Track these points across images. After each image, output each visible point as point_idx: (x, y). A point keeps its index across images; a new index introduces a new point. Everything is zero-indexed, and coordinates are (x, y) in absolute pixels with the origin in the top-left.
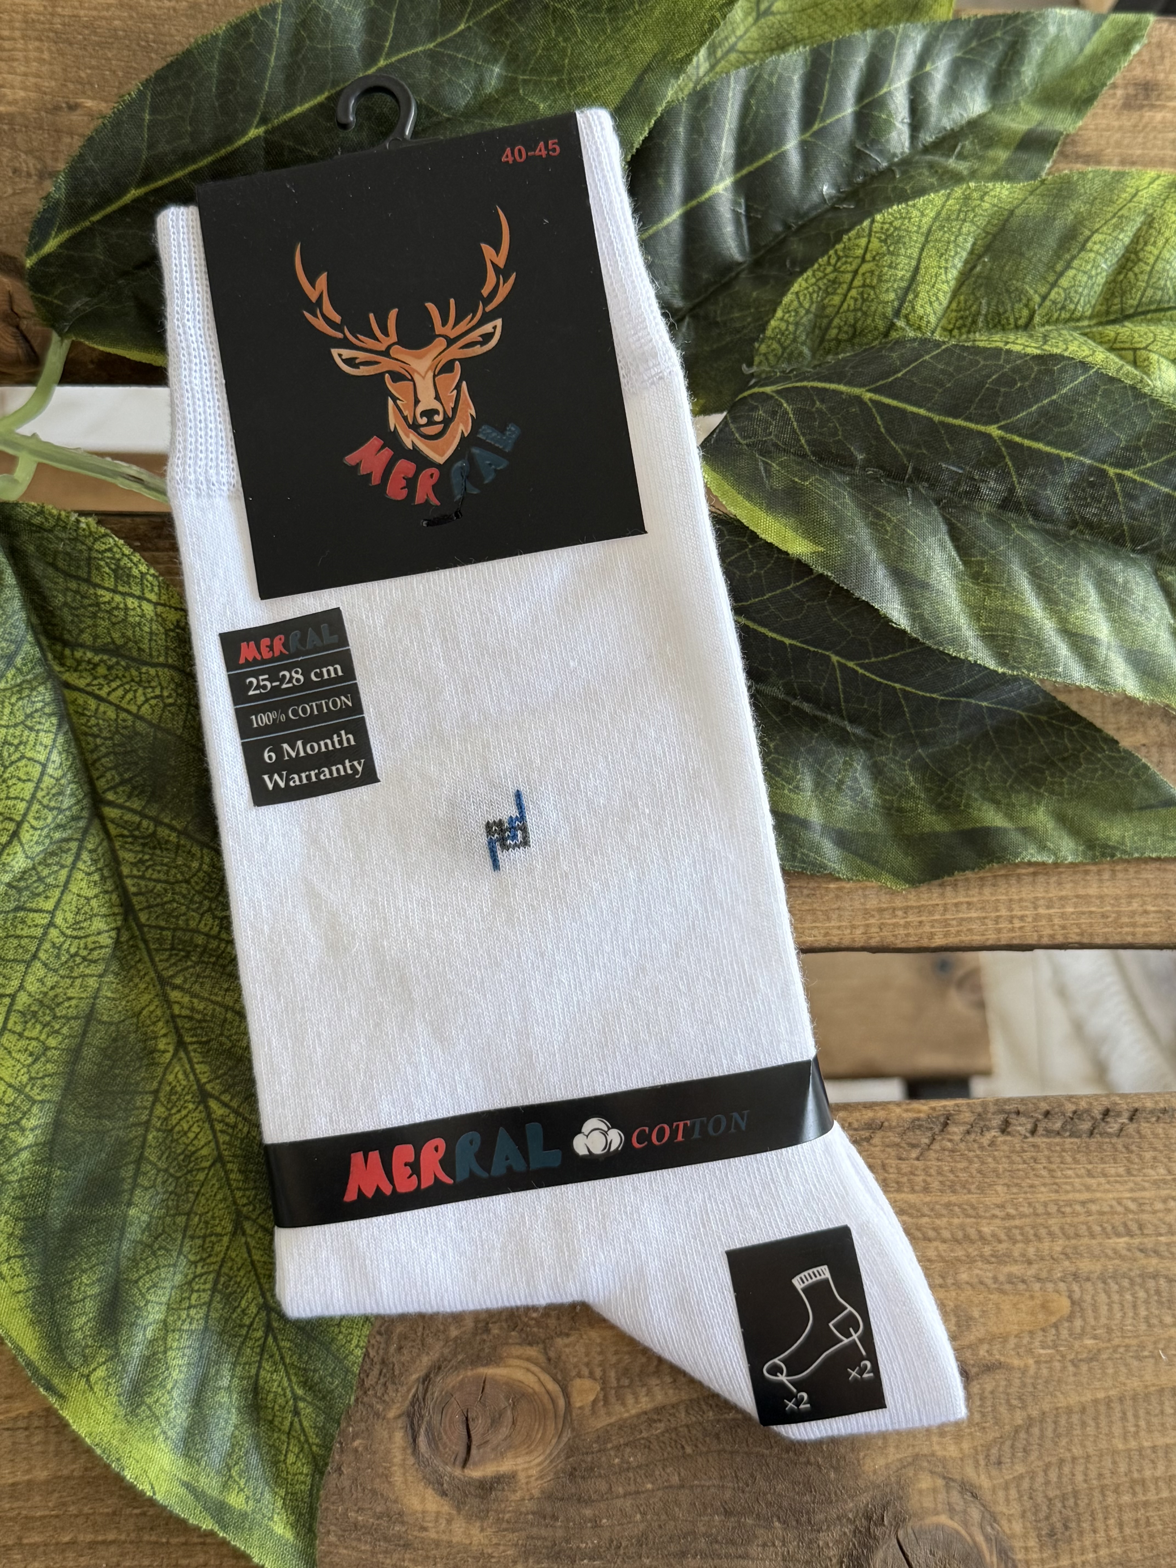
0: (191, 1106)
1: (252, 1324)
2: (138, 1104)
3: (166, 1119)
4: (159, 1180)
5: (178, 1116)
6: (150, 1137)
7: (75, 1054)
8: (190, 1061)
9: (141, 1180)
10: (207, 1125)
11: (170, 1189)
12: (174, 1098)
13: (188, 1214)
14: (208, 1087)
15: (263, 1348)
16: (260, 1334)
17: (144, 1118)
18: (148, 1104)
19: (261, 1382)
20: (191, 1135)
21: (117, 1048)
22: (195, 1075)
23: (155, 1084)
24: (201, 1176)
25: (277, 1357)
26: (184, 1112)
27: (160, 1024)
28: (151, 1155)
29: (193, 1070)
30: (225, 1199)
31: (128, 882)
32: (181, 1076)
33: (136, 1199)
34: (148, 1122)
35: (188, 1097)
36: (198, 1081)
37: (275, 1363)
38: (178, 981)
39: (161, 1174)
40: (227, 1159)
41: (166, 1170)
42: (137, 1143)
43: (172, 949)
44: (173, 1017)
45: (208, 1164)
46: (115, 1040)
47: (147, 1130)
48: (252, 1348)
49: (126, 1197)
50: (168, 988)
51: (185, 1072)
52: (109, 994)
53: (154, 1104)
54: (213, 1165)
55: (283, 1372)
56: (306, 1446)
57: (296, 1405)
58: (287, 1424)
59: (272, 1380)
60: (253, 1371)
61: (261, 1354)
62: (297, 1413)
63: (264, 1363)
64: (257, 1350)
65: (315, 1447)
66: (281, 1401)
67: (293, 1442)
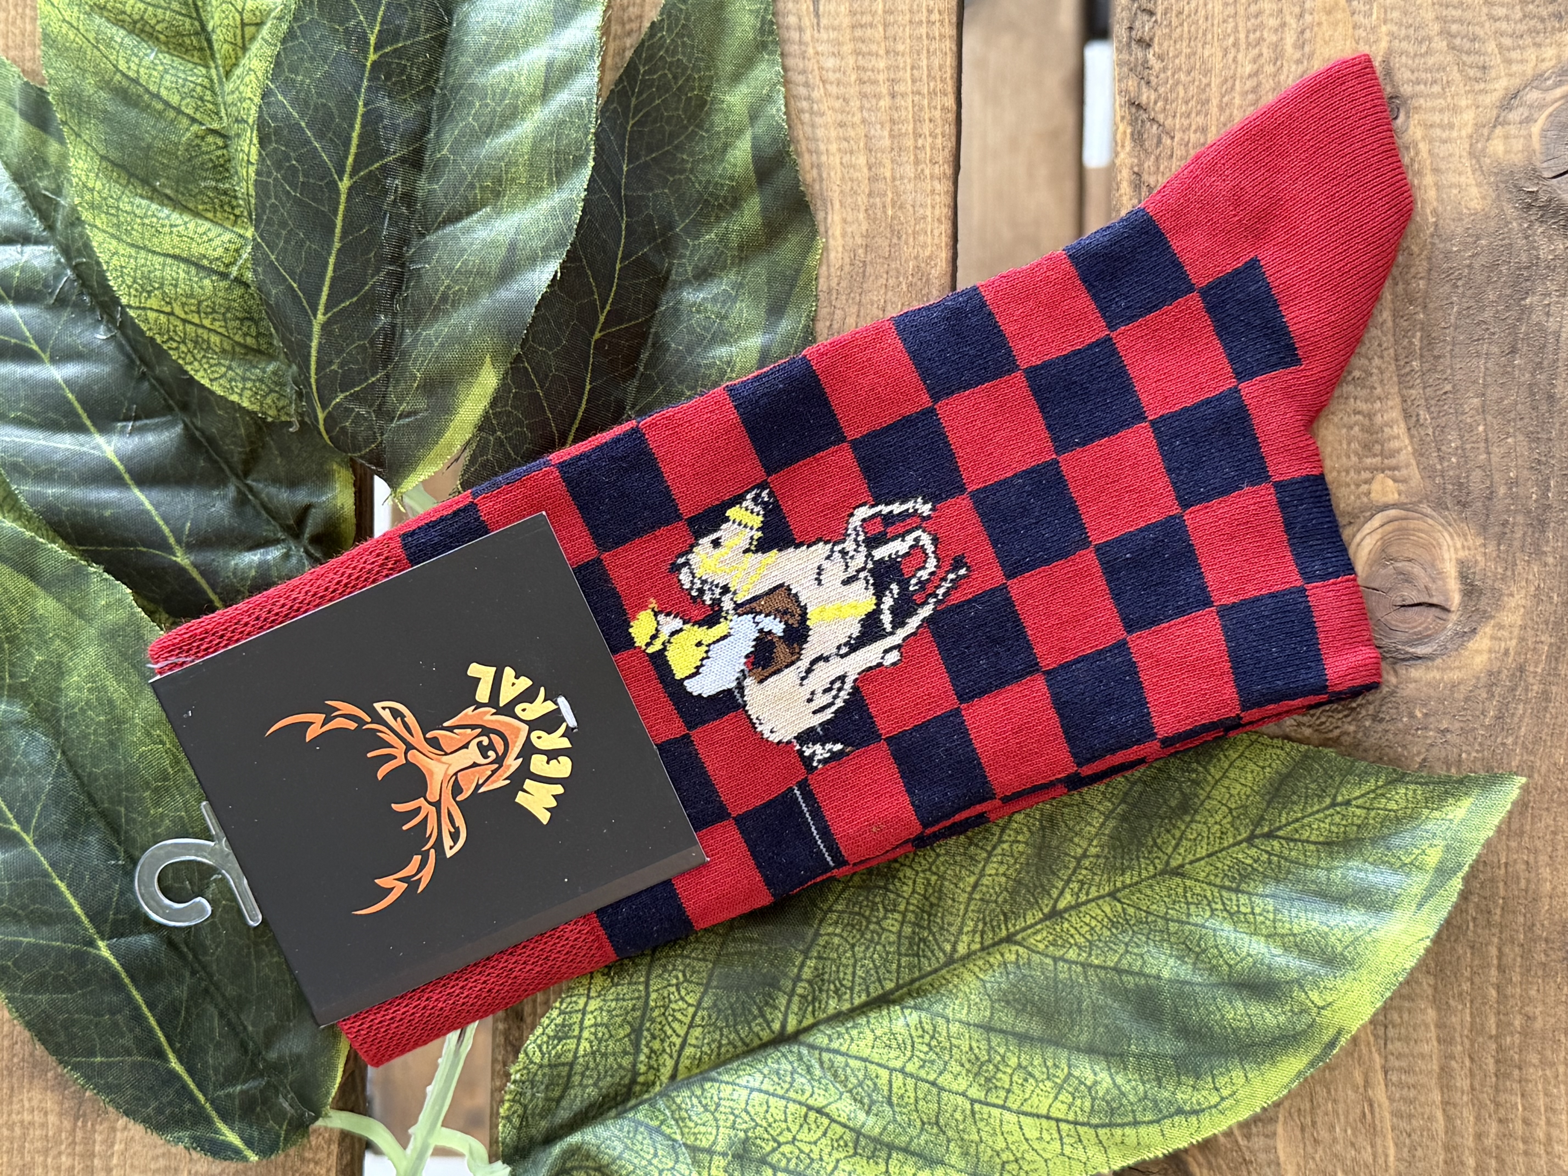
0: (1066, 925)
1: (1267, 852)
2: (1066, 976)
3: (1080, 948)
4: (1136, 950)
5: (1077, 936)
6: (1096, 962)
7: (1023, 1039)
8: (1024, 929)
10: (1083, 909)
11: (1144, 939)
12: (1059, 942)
13: (1167, 920)
14: (1046, 910)
15: (1289, 839)
16: (1275, 843)
17: (1079, 969)
18: (1066, 966)
19: (1321, 839)
20: (1093, 923)
21: (1015, 1000)
22: (1036, 924)
23: (1048, 961)
24: (1131, 911)
25: (1297, 825)
26: (1072, 931)
27: (992, 960)
28: (1113, 960)
29: (1032, 926)
30: (1151, 886)
31: (857, 1002)
32: (1039, 937)
34: (1083, 965)
35: (1058, 928)
36: (1041, 921)
37: (1303, 827)
38: (948, 947)
39: (1130, 949)
41: (1127, 945)
42: (1102, 974)
43: (918, 955)
44: (983, 949)
46: (1008, 1002)
47: (1091, 965)
48: (1291, 850)
50: (956, 956)
51: (1035, 933)
52: (965, 1011)
53: (1066, 961)
54: (1119, 901)
55: (1311, 819)
56: (1379, 792)
57: (1341, 804)
58: (1358, 812)
59: (1319, 829)
60: (1312, 847)
61: (1295, 840)
62: (1348, 803)
63: (1304, 837)
64: (1292, 844)
65: (1380, 783)
66: (1337, 819)
67: (1376, 805)
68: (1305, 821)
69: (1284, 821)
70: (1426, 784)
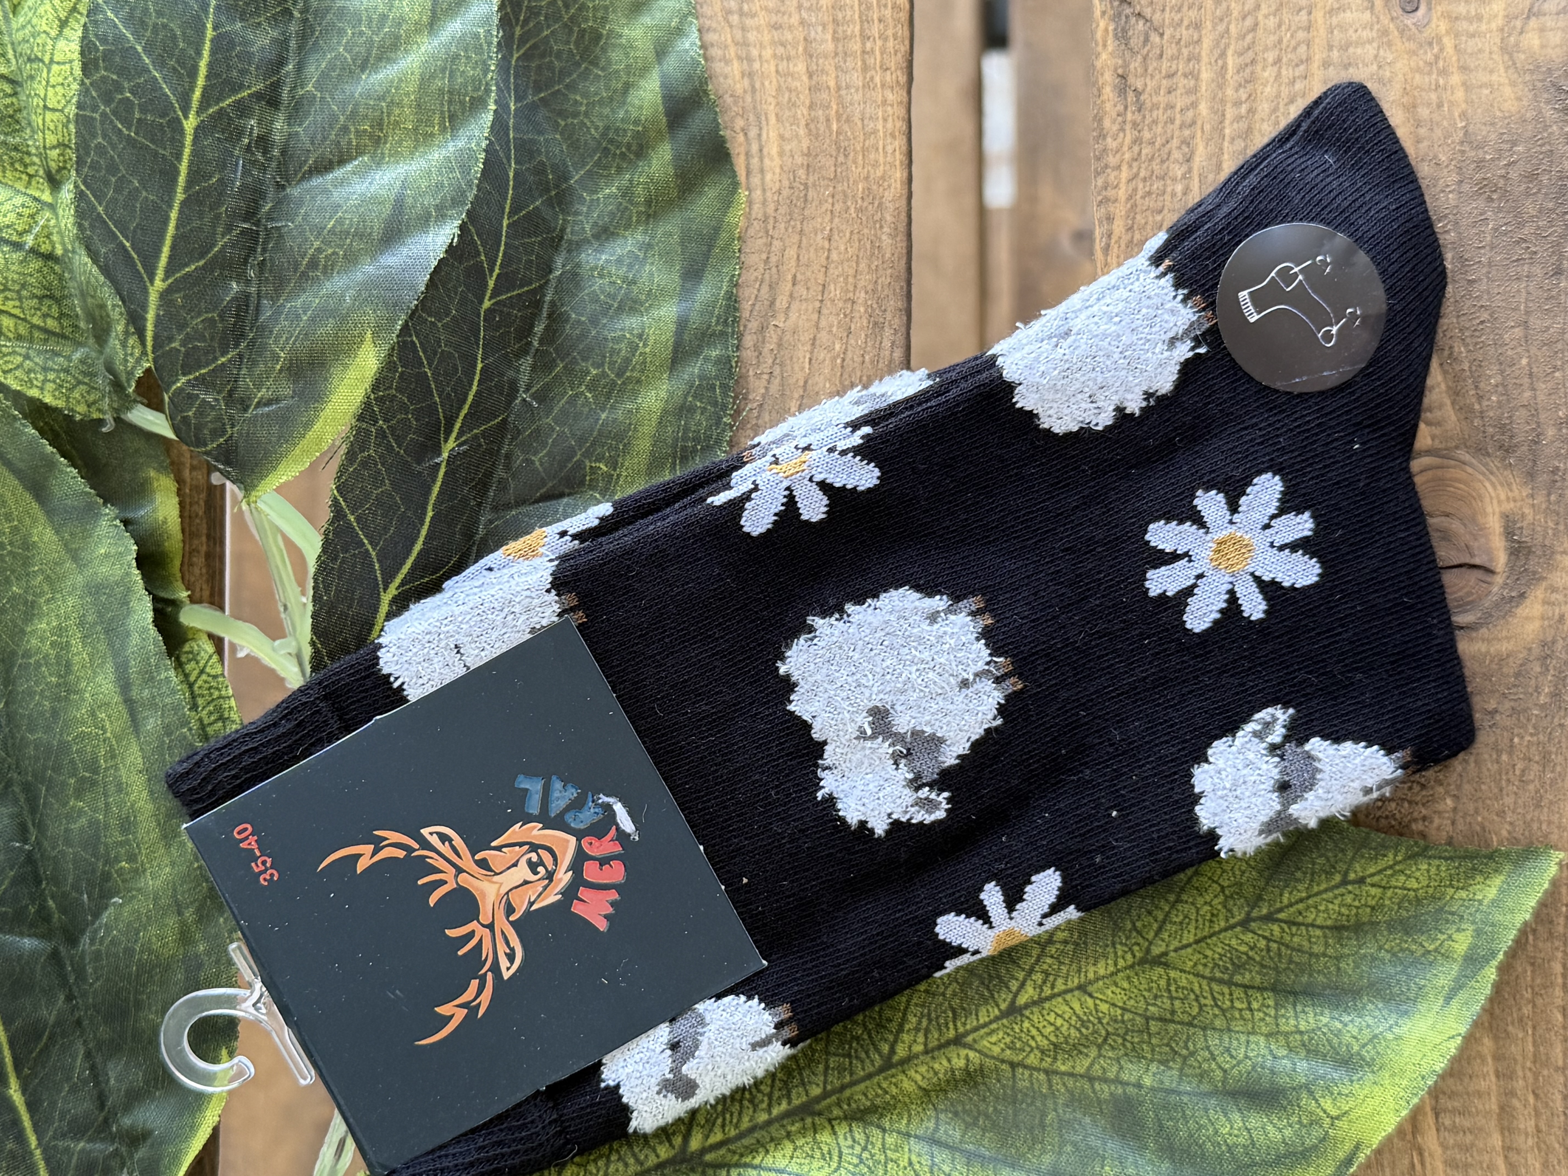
0: (1026, 1024)
1: (1265, 937)
2: (1027, 1084)
3: (1043, 1052)
4: (1110, 1054)
5: (1039, 1038)
6: (1063, 1068)
7: (972, 1158)
8: (975, 1030)
9: (1111, 1075)
10: (1047, 1005)
11: (1120, 1041)
12: (1018, 1045)
13: (1147, 1020)
14: (1003, 1007)
15: (1291, 923)
16: (1275, 927)
17: (1042, 1077)
18: (1027, 1073)
19: (1329, 923)
20: (1059, 1022)
21: (966, 1112)
23: (1004, 1066)
24: (1104, 1007)
25: (1301, 906)
26: (1034, 1032)
27: (936, 1066)
28: (1081, 1065)
29: (985, 1025)
30: (1128, 978)
32: (993, 1039)
33: (1133, 1080)
34: (1047, 1072)
35: (1017, 1028)
36: (997, 1019)
37: (1308, 908)
38: (885, 1049)
39: (1104, 1052)
40: (1083, 980)
41: (1100, 1047)
42: (1070, 1082)
45: (1089, 1000)
46: (956, 1114)
47: (1056, 1072)
48: (1293, 935)
49: (1130, 1090)
53: (1026, 1067)
55: (1317, 899)
56: (1397, 868)
57: (1353, 882)
58: (1374, 891)
59: (1326, 910)
60: (1318, 932)
61: (1298, 924)
62: (1361, 881)
63: (1309, 920)
64: (1294, 929)
65: (1399, 858)
66: (1349, 899)
67: (1394, 883)
68: (1310, 902)
69: (1286, 901)
70: (1451, 858)
